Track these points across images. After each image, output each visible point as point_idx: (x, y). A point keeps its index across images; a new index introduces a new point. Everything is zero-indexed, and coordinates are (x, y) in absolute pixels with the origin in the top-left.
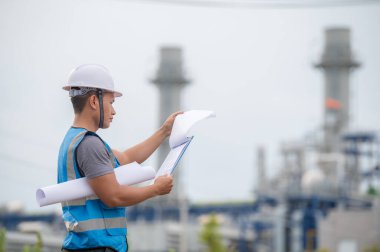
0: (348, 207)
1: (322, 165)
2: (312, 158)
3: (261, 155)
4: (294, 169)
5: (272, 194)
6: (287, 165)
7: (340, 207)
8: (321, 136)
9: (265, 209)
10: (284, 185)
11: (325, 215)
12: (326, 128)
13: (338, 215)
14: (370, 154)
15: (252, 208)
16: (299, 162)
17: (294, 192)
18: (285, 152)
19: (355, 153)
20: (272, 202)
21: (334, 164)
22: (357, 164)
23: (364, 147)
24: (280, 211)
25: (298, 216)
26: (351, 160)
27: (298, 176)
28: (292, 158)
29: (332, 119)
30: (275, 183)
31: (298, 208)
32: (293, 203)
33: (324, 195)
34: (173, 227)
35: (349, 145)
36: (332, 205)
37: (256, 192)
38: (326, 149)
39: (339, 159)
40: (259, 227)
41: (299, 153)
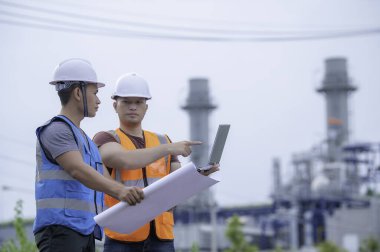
0: (350, 206)
1: (327, 171)
2: (318, 167)
3: (277, 165)
4: (305, 176)
5: (286, 198)
6: (298, 172)
7: (344, 206)
8: (325, 147)
9: (281, 210)
10: (296, 190)
11: (331, 213)
12: (329, 141)
13: (342, 213)
14: (366, 162)
15: (272, 209)
16: (308, 171)
17: (305, 196)
18: (296, 163)
19: (355, 162)
20: (287, 205)
21: (338, 170)
22: (356, 170)
23: (362, 156)
24: (294, 211)
25: (308, 215)
26: (351, 167)
27: (308, 182)
28: (302, 167)
29: (333, 134)
30: (289, 188)
31: (308, 209)
32: (305, 204)
33: (331, 197)
34: (205, 228)
35: (349, 155)
36: (337, 205)
37: (273, 196)
38: (331, 160)
39: (343, 166)
40: (277, 225)
41: (307, 162)
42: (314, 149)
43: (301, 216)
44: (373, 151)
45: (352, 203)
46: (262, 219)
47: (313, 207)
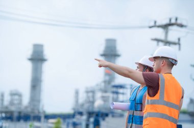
0: (113, 116)
1: (103, 97)
2: (99, 95)
3: (77, 93)
4: (91, 99)
5: (81, 110)
6: (88, 97)
7: (110, 116)
8: (103, 85)
9: (78, 117)
10: (86, 106)
11: (104, 119)
12: (105, 82)
13: (109, 119)
14: (123, 94)
15: (73, 116)
16: (93, 97)
17: (91, 110)
18: (87, 92)
19: (117, 93)
20: (81, 114)
21: (109, 97)
22: (117, 98)
23: (121, 91)
24: (84, 117)
25: (92, 120)
26: (115, 96)
27: (93, 102)
28: (90, 94)
29: (107, 78)
30: (82, 105)
31: (92, 117)
32: (90, 114)
33: (104, 111)
34: (37, 124)
35: (115, 89)
36: (107, 115)
37: (74, 109)
38: (106, 91)
39: (111, 95)
40: (75, 124)
41: (93, 92)
42: (97, 85)
43: (88, 120)
44: (126, 88)
45: (115, 114)
46: (67, 120)
47: (94, 115)
